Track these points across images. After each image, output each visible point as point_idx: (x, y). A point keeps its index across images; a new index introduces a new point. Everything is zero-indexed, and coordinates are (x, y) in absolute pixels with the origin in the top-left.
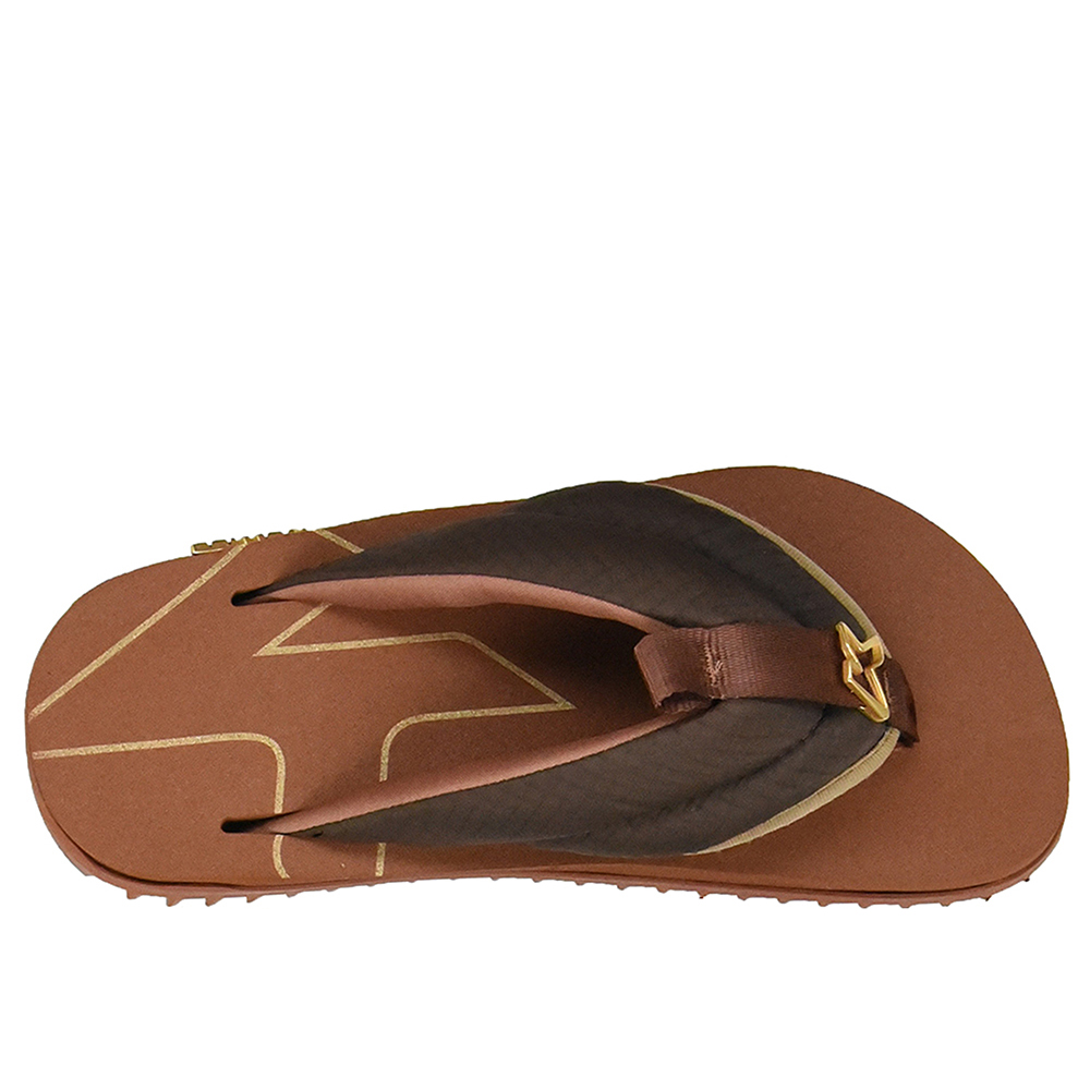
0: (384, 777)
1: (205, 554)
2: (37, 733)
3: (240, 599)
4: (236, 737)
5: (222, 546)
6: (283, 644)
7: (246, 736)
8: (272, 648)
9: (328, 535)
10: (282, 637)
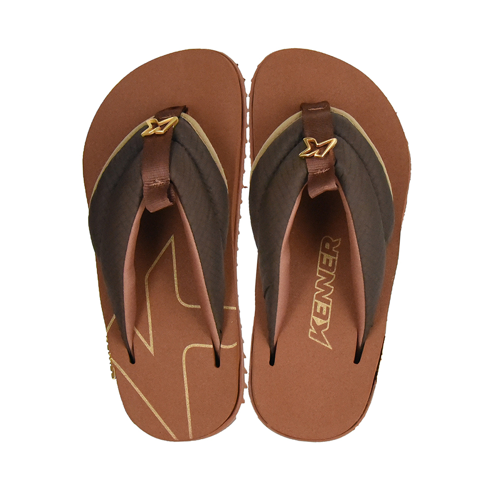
0: (199, 307)
1: (116, 374)
2: (183, 437)
3: (133, 361)
4: (184, 362)
5: (113, 367)
6: (149, 345)
7: (184, 359)
8: (151, 349)
9: (109, 328)
10: (147, 345)
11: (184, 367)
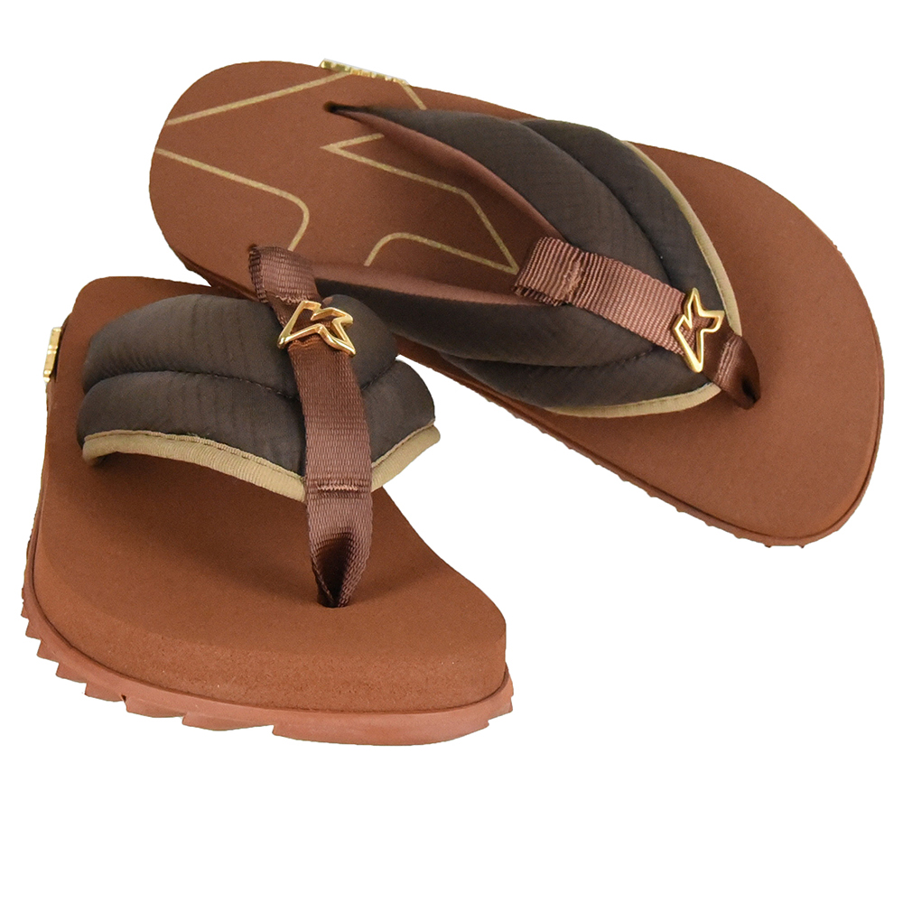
0: (368, 262)
2: (168, 138)
3: (333, 108)
4: (285, 194)
5: (340, 68)
6: (344, 148)
7: (291, 197)
8: (335, 148)
9: (409, 91)
10: (344, 143)
11: (276, 192)
